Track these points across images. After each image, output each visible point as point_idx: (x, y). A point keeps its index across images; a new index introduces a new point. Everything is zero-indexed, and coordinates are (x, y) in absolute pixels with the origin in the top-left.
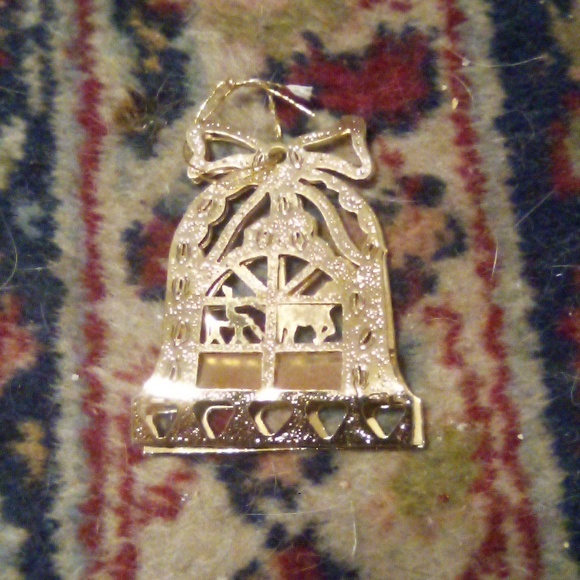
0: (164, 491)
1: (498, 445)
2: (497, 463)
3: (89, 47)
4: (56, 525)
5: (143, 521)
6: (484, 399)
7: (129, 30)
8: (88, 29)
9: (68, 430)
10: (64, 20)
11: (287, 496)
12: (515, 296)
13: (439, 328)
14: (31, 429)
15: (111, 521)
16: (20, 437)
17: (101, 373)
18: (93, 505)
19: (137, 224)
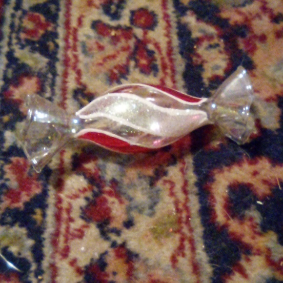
0: (79, 230)
1: (184, 220)
2: (183, 225)
3: (65, 104)
4: (44, 239)
5: (72, 239)
6: (181, 206)
7: (78, 100)
8: (65, 99)
9: (50, 212)
10: (58, 96)
11: (118, 233)
12: (191, 178)
13: (168, 186)
14: (38, 211)
15: (62, 239)
16: (35, 213)
17: (62, 195)
18: (57, 234)
19: (76, 154)
